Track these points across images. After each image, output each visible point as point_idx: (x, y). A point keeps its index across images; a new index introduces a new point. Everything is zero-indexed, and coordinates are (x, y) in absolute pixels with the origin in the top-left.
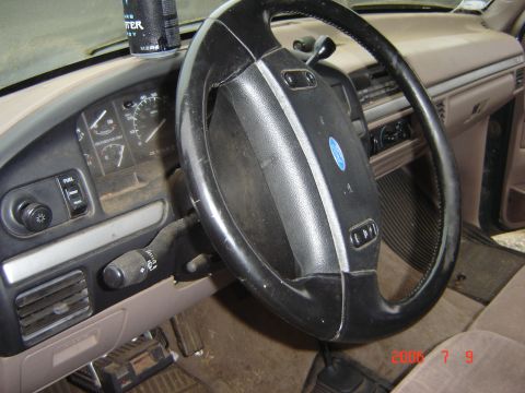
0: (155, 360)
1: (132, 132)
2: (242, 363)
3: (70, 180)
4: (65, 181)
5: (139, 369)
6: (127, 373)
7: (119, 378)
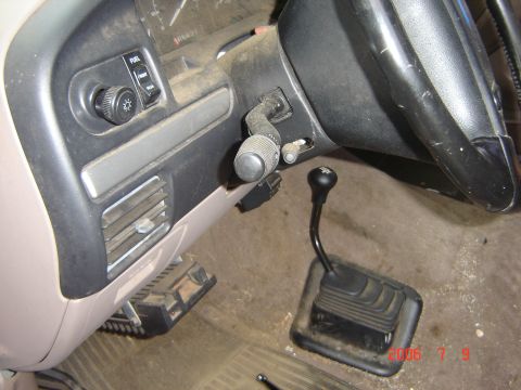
0: (199, 284)
1: (153, 14)
2: (228, 284)
3: (135, 59)
4: (132, 60)
5: (185, 297)
6: (175, 302)
7: (168, 308)
